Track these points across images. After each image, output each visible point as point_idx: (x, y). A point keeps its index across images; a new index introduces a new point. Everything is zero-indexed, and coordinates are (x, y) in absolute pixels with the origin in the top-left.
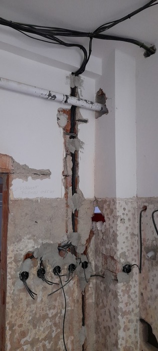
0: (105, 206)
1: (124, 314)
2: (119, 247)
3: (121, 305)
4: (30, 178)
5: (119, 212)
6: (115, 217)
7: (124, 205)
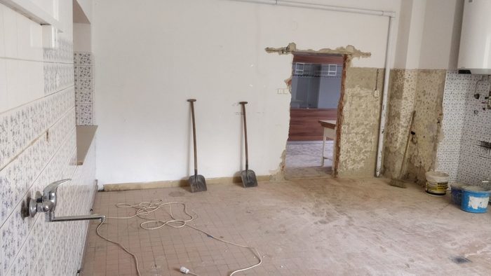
0: (399, 73)
1: (402, 127)
2: (404, 94)
3: (401, 122)
4: (361, 57)
5: (406, 76)
6: (404, 79)
7: (410, 73)
